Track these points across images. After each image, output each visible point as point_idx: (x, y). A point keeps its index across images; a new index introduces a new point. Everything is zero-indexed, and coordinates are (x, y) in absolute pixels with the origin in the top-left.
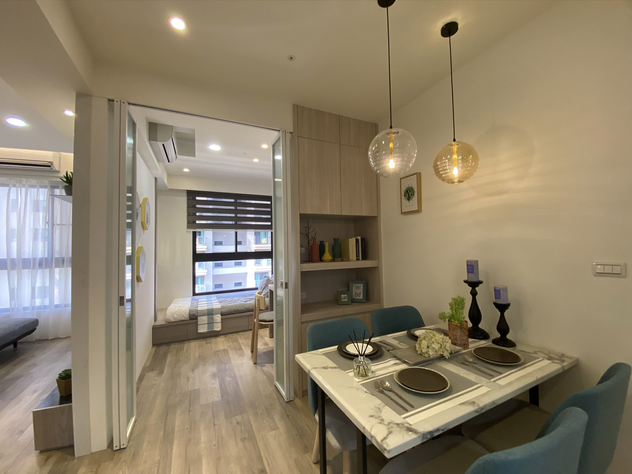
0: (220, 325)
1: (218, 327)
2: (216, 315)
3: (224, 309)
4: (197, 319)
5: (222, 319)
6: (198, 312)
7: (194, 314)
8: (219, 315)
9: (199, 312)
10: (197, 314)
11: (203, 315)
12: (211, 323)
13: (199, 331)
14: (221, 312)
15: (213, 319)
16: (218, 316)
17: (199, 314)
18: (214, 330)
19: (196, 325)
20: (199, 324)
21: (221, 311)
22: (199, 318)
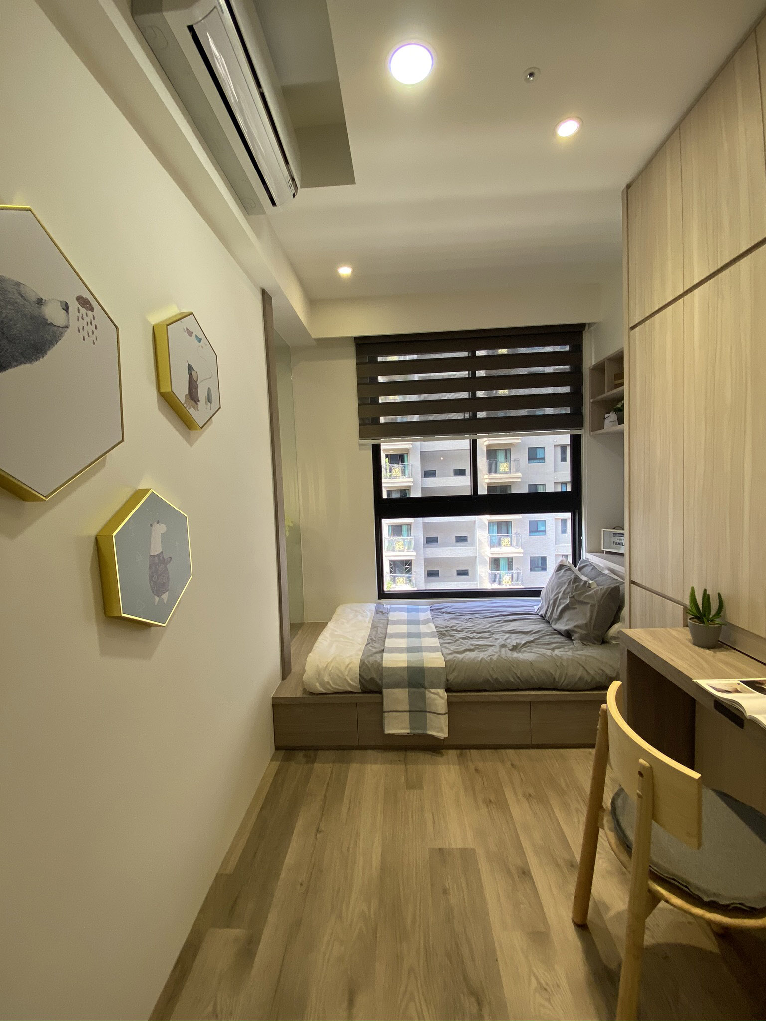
0: (444, 721)
1: (439, 729)
2: (433, 691)
3: (455, 674)
4: (381, 693)
5: (450, 704)
6: (382, 674)
7: (372, 679)
8: (442, 692)
9: (385, 674)
10: (381, 680)
11: (397, 685)
12: (418, 711)
13: (388, 732)
14: (447, 680)
15: (423, 698)
16: (438, 694)
17: (385, 681)
18: (429, 732)
19: (379, 710)
20: (386, 708)
21: (445, 679)
22: (385, 692)
